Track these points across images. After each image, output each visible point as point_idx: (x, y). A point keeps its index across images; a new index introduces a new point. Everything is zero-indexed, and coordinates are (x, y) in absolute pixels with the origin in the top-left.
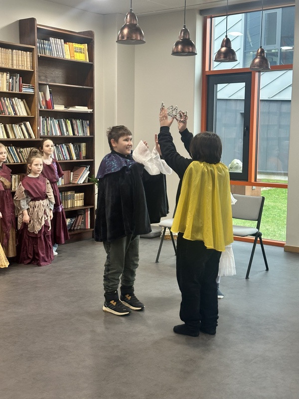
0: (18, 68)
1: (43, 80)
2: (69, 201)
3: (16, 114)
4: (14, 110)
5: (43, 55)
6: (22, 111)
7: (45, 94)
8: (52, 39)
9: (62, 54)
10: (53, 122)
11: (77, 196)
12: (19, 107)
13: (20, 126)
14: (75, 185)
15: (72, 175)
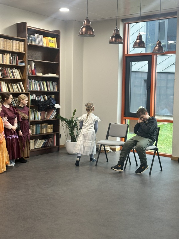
0: (16, 51)
2: (44, 129)
3: (14, 77)
4: (13, 75)
5: (31, 44)
6: (18, 76)
7: (31, 66)
8: (36, 35)
9: (41, 43)
11: (49, 127)
12: (16, 73)
13: (16, 84)
14: (48, 120)
15: (46, 114)
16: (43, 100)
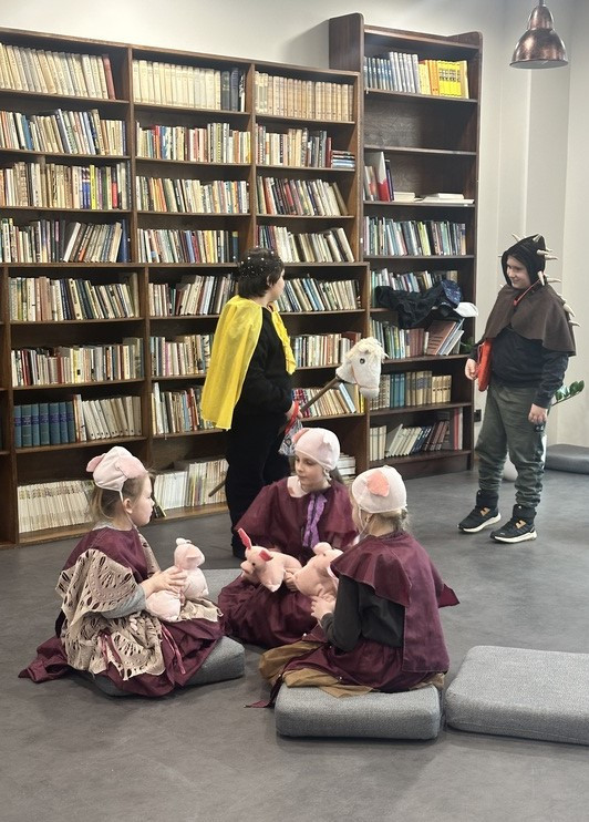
0: (324, 120)
1: (374, 142)
2: (421, 392)
3: (318, 212)
4: (315, 205)
5: (376, 90)
6: (330, 206)
7: (375, 170)
8: (394, 56)
9: (413, 85)
10: (392, 227)
11: (437, 382)
12: (324, 198)
13: (325, 237)
14: (433, 358)
15: (427, 338)
16: (417, 290)
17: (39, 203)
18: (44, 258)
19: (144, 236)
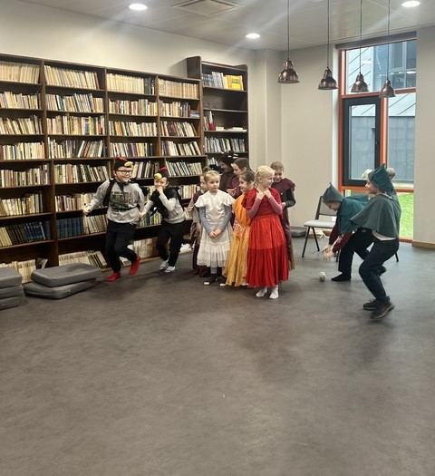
1: (207, 107)
3: (185, 135)
4: (184, 132)
5: (207, 86)
6: (190, 133)
7: (208, 118)
9: (222, 85)
12: (188, 130)
13: (189, 145)
17: (66, 133)
18: (69, 156)
19: (113, 146)
